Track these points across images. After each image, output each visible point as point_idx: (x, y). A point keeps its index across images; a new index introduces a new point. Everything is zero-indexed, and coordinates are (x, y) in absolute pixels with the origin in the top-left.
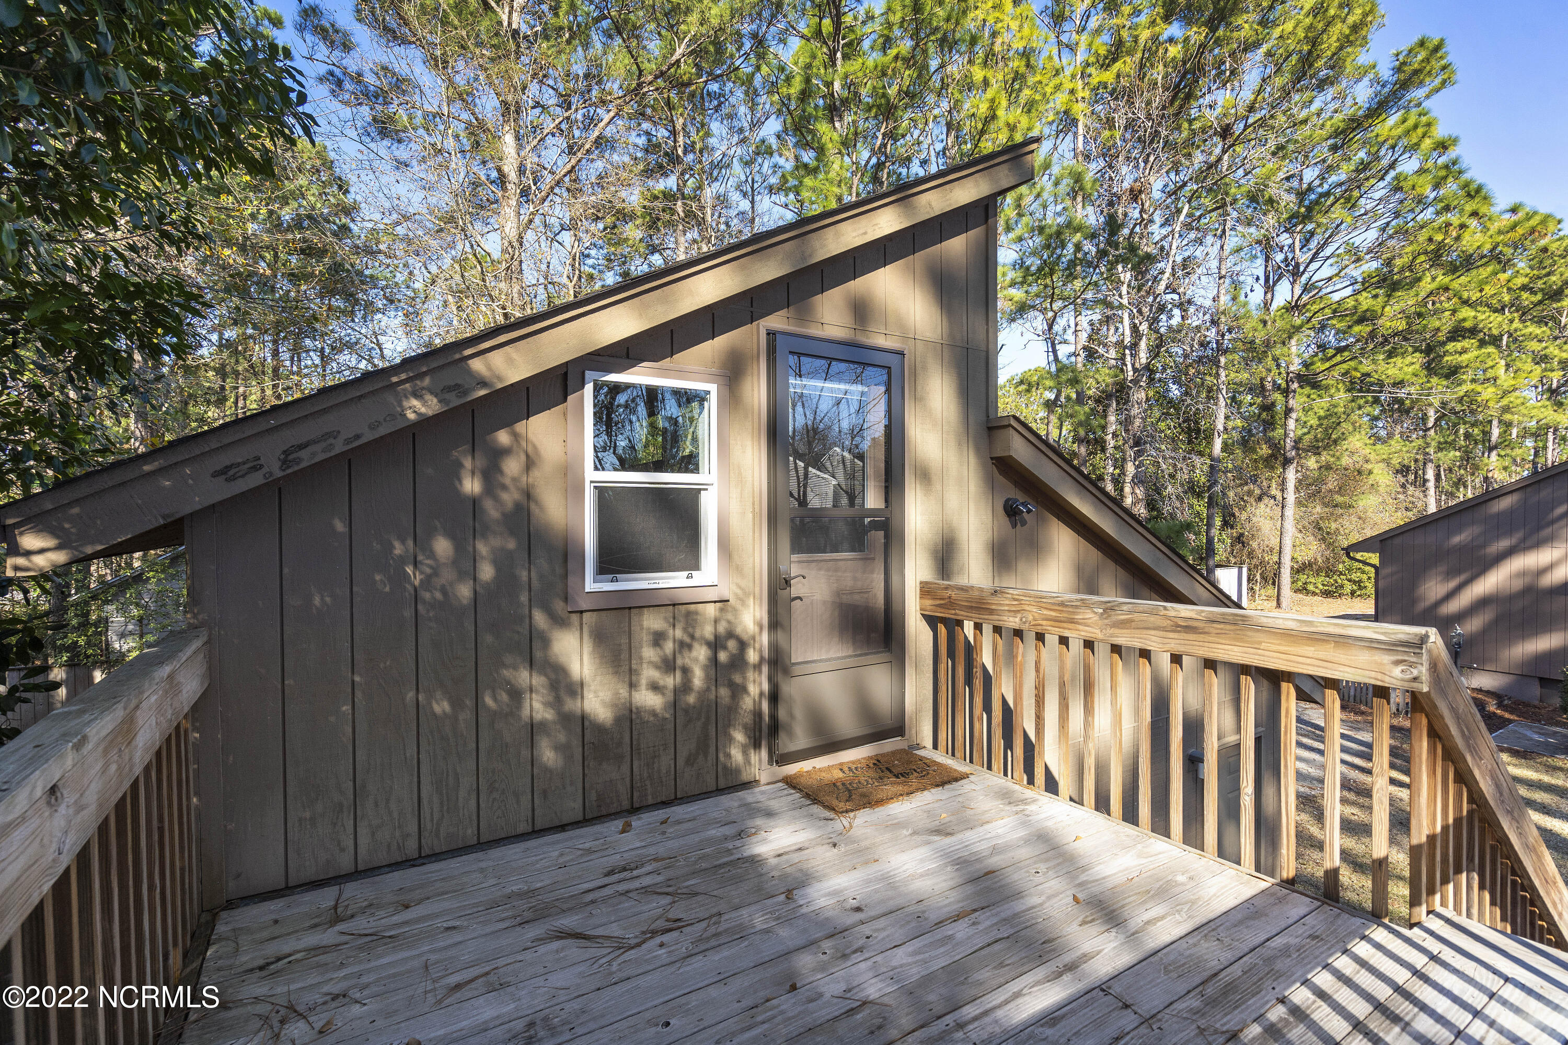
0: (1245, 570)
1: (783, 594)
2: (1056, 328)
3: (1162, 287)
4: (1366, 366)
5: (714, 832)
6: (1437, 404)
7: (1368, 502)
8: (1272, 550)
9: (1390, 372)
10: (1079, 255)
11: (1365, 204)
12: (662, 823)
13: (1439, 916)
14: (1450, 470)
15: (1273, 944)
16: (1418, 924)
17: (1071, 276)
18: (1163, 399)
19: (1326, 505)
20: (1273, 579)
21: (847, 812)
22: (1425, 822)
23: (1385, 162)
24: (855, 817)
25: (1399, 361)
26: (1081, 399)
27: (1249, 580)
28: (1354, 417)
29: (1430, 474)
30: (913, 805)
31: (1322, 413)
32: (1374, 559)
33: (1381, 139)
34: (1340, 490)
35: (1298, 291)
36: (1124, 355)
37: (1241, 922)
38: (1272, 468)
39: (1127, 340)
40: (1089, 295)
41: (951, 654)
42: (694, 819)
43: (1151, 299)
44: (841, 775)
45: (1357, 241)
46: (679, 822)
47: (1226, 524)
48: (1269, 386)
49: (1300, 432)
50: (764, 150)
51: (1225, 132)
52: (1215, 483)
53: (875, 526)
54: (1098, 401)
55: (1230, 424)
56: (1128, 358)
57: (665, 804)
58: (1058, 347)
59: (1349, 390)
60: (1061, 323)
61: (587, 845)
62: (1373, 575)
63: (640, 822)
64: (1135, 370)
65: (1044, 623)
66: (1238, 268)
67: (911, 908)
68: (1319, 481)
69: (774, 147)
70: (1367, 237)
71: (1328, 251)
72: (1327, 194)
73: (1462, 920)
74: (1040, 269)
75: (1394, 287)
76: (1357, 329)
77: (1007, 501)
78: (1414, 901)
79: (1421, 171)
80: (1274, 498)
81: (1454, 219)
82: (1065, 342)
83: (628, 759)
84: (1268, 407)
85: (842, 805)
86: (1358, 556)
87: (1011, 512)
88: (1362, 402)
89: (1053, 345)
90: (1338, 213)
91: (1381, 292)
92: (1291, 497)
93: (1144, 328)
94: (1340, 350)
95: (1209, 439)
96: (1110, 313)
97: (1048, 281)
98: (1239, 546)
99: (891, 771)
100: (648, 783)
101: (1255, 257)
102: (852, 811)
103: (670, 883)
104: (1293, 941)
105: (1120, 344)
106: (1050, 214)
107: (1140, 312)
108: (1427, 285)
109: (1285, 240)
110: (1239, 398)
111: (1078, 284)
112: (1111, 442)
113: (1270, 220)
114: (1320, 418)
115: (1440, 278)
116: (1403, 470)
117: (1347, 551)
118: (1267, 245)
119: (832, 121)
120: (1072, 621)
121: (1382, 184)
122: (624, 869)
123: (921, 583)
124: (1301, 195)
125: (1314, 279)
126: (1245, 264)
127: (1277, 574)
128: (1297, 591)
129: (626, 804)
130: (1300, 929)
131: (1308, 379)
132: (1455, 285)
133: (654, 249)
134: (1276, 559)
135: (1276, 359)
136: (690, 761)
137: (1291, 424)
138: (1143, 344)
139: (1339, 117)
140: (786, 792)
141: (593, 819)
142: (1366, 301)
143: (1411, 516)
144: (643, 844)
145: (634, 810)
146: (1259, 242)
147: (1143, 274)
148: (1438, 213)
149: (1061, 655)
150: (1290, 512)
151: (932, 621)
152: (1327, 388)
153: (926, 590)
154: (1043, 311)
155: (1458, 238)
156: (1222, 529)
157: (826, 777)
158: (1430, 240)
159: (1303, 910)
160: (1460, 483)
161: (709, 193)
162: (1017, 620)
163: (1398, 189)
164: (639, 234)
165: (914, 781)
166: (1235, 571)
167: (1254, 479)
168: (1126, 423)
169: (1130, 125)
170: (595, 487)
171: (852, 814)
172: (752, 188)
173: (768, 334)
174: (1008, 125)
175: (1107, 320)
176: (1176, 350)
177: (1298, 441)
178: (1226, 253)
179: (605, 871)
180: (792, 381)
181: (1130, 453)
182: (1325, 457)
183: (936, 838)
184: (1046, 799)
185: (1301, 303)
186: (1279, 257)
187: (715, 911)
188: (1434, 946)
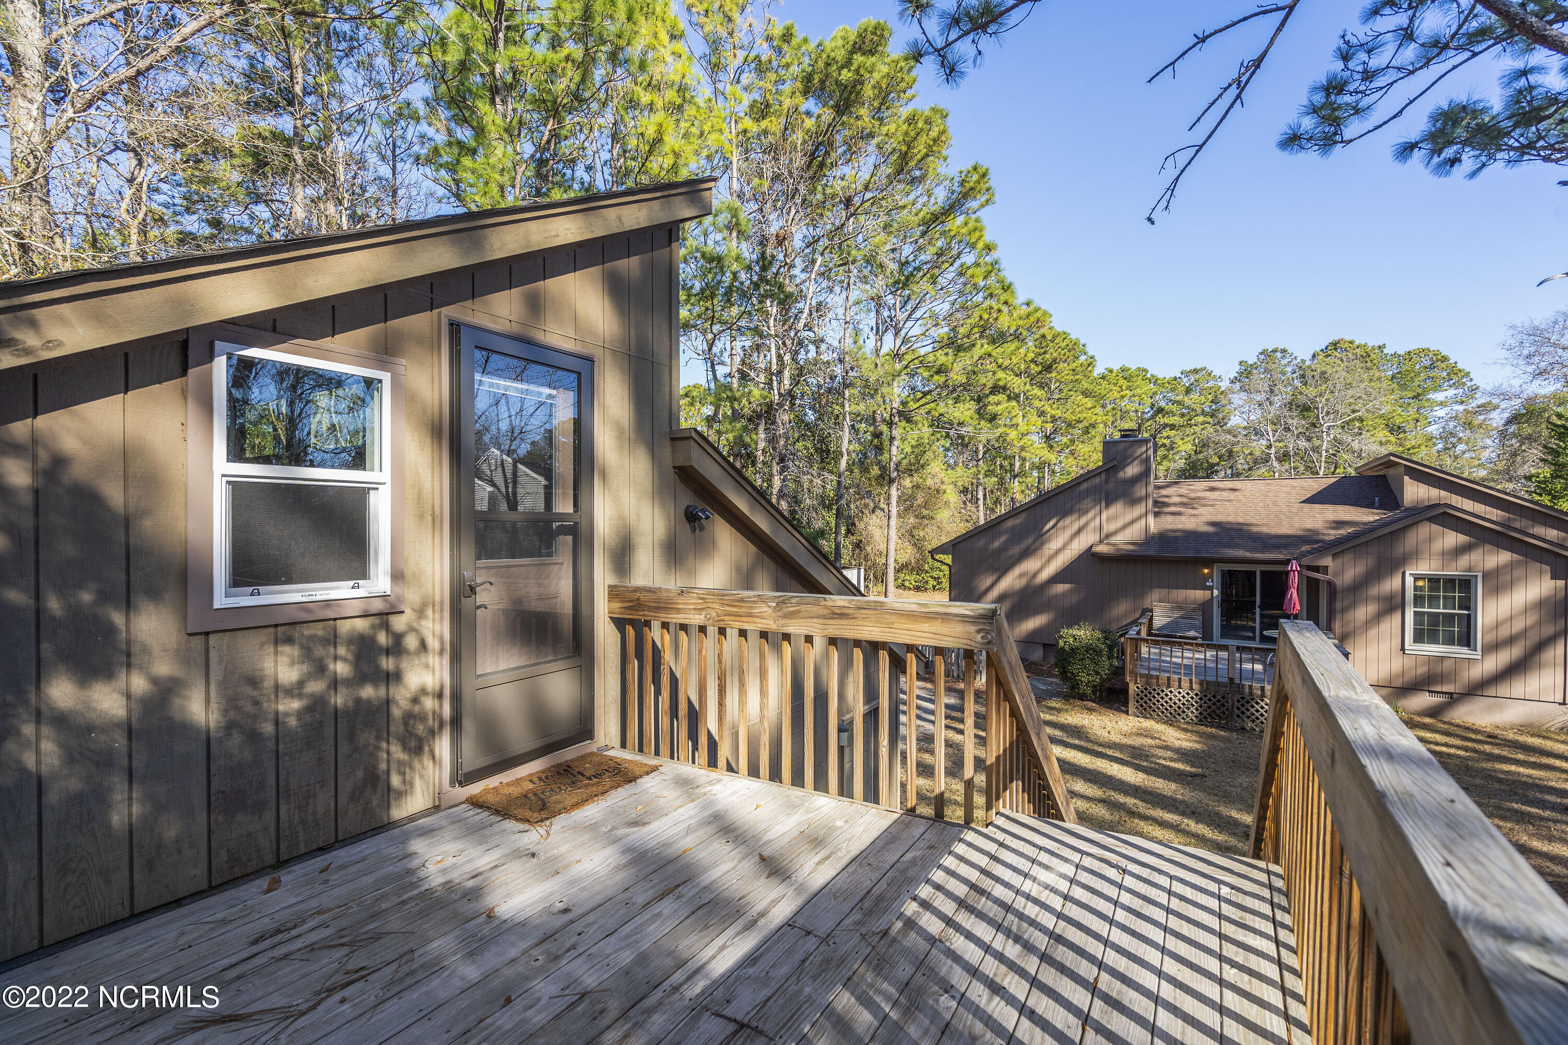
0: (862, 571)
1: (467, 603)
2: (714, 349)
3: (801, 325)
4: (942, 408)
5: (391, 868)
6: (984, 441)
7: (943, 515)
8: (881, 553)
9: (956, 414)
10: (736, 284)
11: (942, 281)
12: (322, 872)
13: (1003, 815)
14: (992, 491)
15: (905, 859)
16: (991, 824)
17: (729, 302)
18: (800, 421)
19: (917, 517)
20: (881, 578)
21: (542, 821)
22: (994, 747)
23: (954, 252)
24: (551, 824)
25: (960, 405)
26: (736, 416)
27: (865, 579)
28: (934, 448)
29: (980, 496)
30: (609, 803)
31: (914, 443)
32: (948, 559)
33: (952, 233)
34: (926, 505)
35: (898, 342)
36: (771, 380)
37: (883, 847)
38: (882, 485)
39: (774, 367)
40: (743, 323)
41: (639, 655)
42: (364, 859)
43: (792, 334)
44: (531, 786)
45: (937, 309)
46: (344, 867)
47: (849, 532)
48: (878, 418)
49: (899, 458)
50: (407, 113)
51: (848, 202)
52: (840, 497)
53: (564, 531)
54: (750, 420)
55: (851, 448)
56: (775, 383)
57: (322, 850)
58: (717, 367)
59: (931, 426)
60: (718, 346)
61: (219, 916)
62: (947, 573)
63: (287, 877)
64: (780, 395)
65: (726, 618)
66: (858, 317)
67: (618, 898)
68: (912, 497)
69: (421, 113)
70: (943, 308)
71: (918, 314)
72: (918, 269)
73: (1013, 815)
74: (702, 291)
75: (959, 349)
76: (936, 377)
77: (688, 507)
78: (989, 807)
79: (977, 265)
80: (883, 510)
81: (993, 303)
82: (722, 363)
83: (273, 804)
84: (877, 435)
85: (535, 815)
86: (937, 557)
87: (691, 518)
88: (939, 435)
89: (713, 366)
90: (925, 285)
91: (950, 351)
92: (894, 510)
93: (787, 358)
94: (925, 394)
95: (837, 460)
96: (760, 342)
97: (709, 304)
98: (857, 551)
99: (583, 775)
100: (300, 828)
101: (869, 311)
102: (547, 819)
103: (344, 933)
104: (918, 853)
105: (768, 370)
106: (710, 242)
107: (784, 343)
108: (978, 352)
109: (890, 300)
110: (857, 426)
111: (735, 311)
112: (760, 457)
113: (880, 282)
114: (912, 447)
115: (986, 346)
116: (965, 491)
117: (932, 552)
118: (878, 301)
119: (493, 102)
120: (750, 615)
121: (951, 269)
122: (278, 931)
123: (609, 586)
124: (903, 264)
125: (910, 334)
126: (863, 315)
127: (885, 574)
128: (898, 587)
129: (269, 859)
130: (922, 844)
131: (906, 416)
132: (994, 354)
133: (258, 199)
134: (884, 561)
135: (883, 397)
136: (354, 797)
137: (894, 450)
138: (787, 374)
139: (925, 210)
140: (471, 813)
141: (222, 884)
142: (942, 358)
143: (970, 526)
144: (300, 899)
145: (281, 863)
146: (872, 299)
147: (788, 311)
148: (985, 298)
149: (740, 646)
150: (893, 522)
151: (620, 623)
152: (916, 423)
153: (614, 593)
154: (704, 332)
155: (996, 319)
156: (846, 536)
157: (515, 791)
158: (981, 317)
159: (922, 830)
160: (997, 502)
161: (341, 146)
162: (702, 617)
163: (961, 274)
164: (236, 177)
165: (607, 782)
166: (855, 571)
167: (869, 494)
168: (772, 440)
169: (776, 178)
170: (228, 482)
171: (548, 823)
172: (393, 151)
173: (451, 325)
174: (674, 152)
175: (758, 348)
176: (812, 381)
177: (898, 464)
178: (851, 302)
179: (251, 939)
180: (478, 377)
181: (776, 468)
182: (916, 478)
183: (635, 829)
184: (727, 777)
185: (900, 352)
186: (886, 313)
187: (406, 948)
188: (1000, 836)
